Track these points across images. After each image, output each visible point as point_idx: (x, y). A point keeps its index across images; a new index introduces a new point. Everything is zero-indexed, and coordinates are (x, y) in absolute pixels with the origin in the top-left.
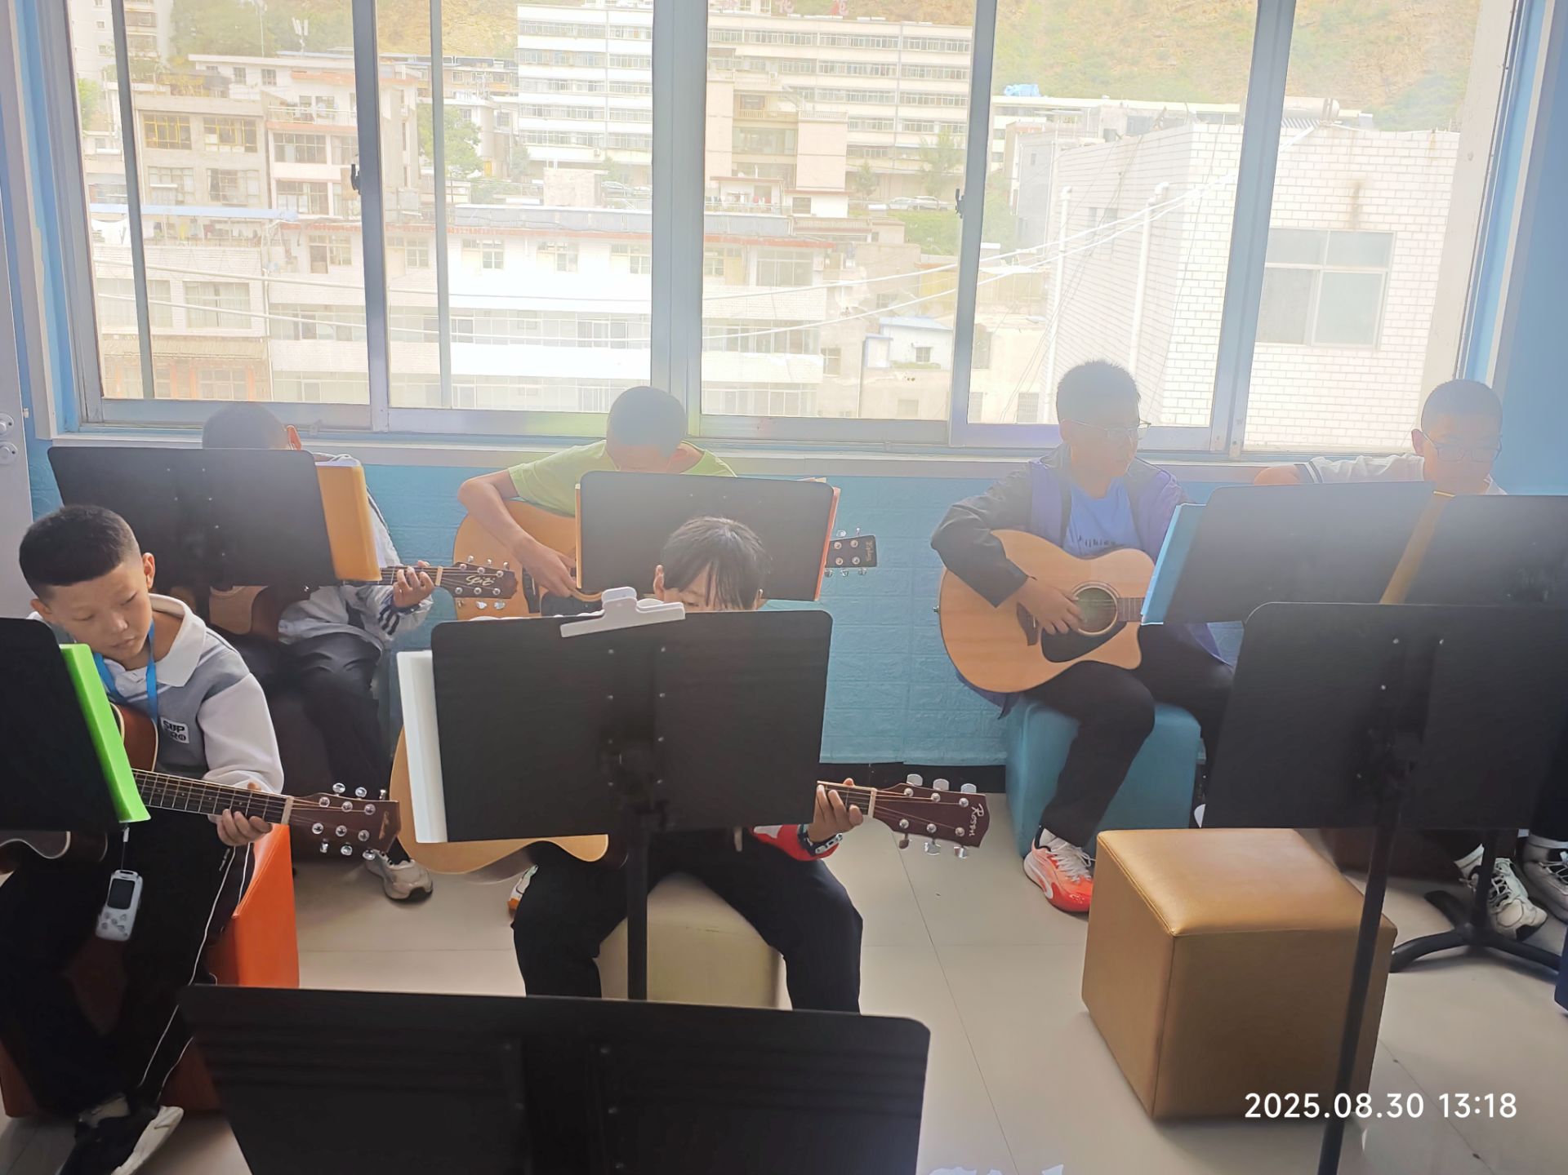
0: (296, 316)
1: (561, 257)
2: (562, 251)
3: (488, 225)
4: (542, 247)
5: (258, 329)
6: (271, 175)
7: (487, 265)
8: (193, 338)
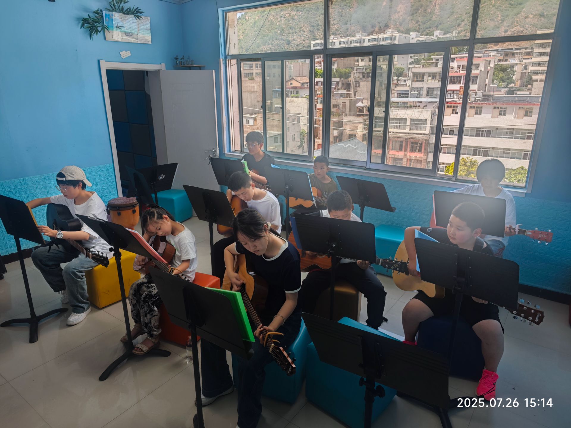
2: (528, 110)
3: (503, 102)
7: (500, 114)
8: (411, 133)
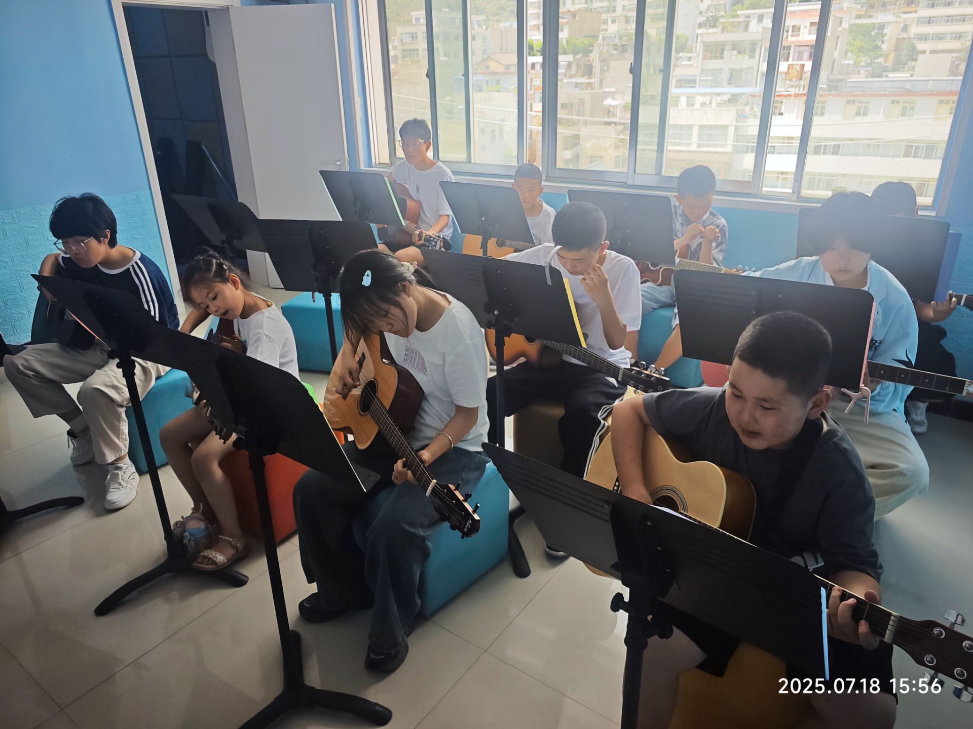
0: (749, 142)
1: (905, 108)
2: (906, 105)
3: (863, 91)
4: (893, 102)
5: (729, 149)
6: (760, 71)
7: (858, 114)
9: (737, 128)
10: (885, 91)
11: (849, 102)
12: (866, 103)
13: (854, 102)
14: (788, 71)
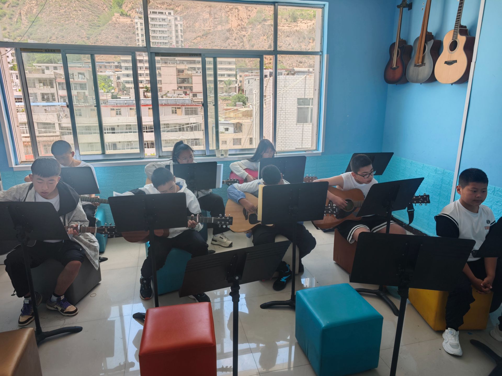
0: (67, 130)
4: (131, 109)
6: (58, 94)
7: (117, 114)
9: (59, 124)
10: (126, 104)
11: (112, 109)
12: (119, 109)
13: (114, 109)
14: (78, 95)
